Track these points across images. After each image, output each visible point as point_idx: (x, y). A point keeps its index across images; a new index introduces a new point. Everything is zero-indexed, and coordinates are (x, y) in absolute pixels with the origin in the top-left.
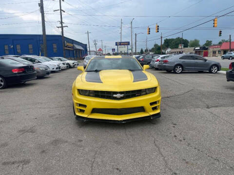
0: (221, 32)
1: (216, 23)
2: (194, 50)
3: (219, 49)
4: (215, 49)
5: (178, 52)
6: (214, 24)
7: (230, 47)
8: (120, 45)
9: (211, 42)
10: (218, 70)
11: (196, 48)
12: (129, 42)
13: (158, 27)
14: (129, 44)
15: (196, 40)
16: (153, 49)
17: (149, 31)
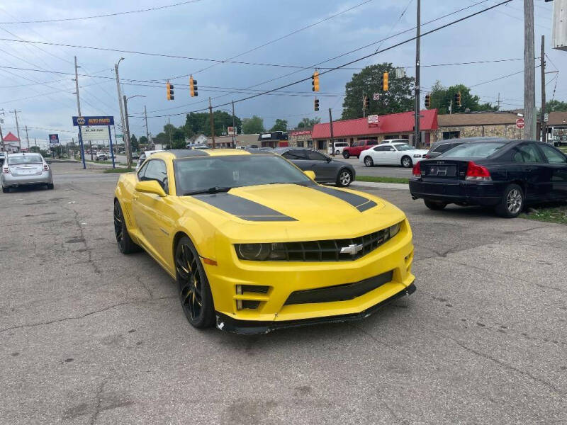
0: (318, 101)
1: (318, 83)
2: (260, 138)
3: (309, 137)
4: (302, 138)
5: (223, 143)
6: (313, 84)
7: (332, 135)
8: (87, 124)
9: (285, 122)
10: (352, 180)
11: (264, 136)
12: (112, 118)
13: (195, 83)
14: (112, 123)
15: (256, 119)
16: (160, 135)
17: (172, 93)
